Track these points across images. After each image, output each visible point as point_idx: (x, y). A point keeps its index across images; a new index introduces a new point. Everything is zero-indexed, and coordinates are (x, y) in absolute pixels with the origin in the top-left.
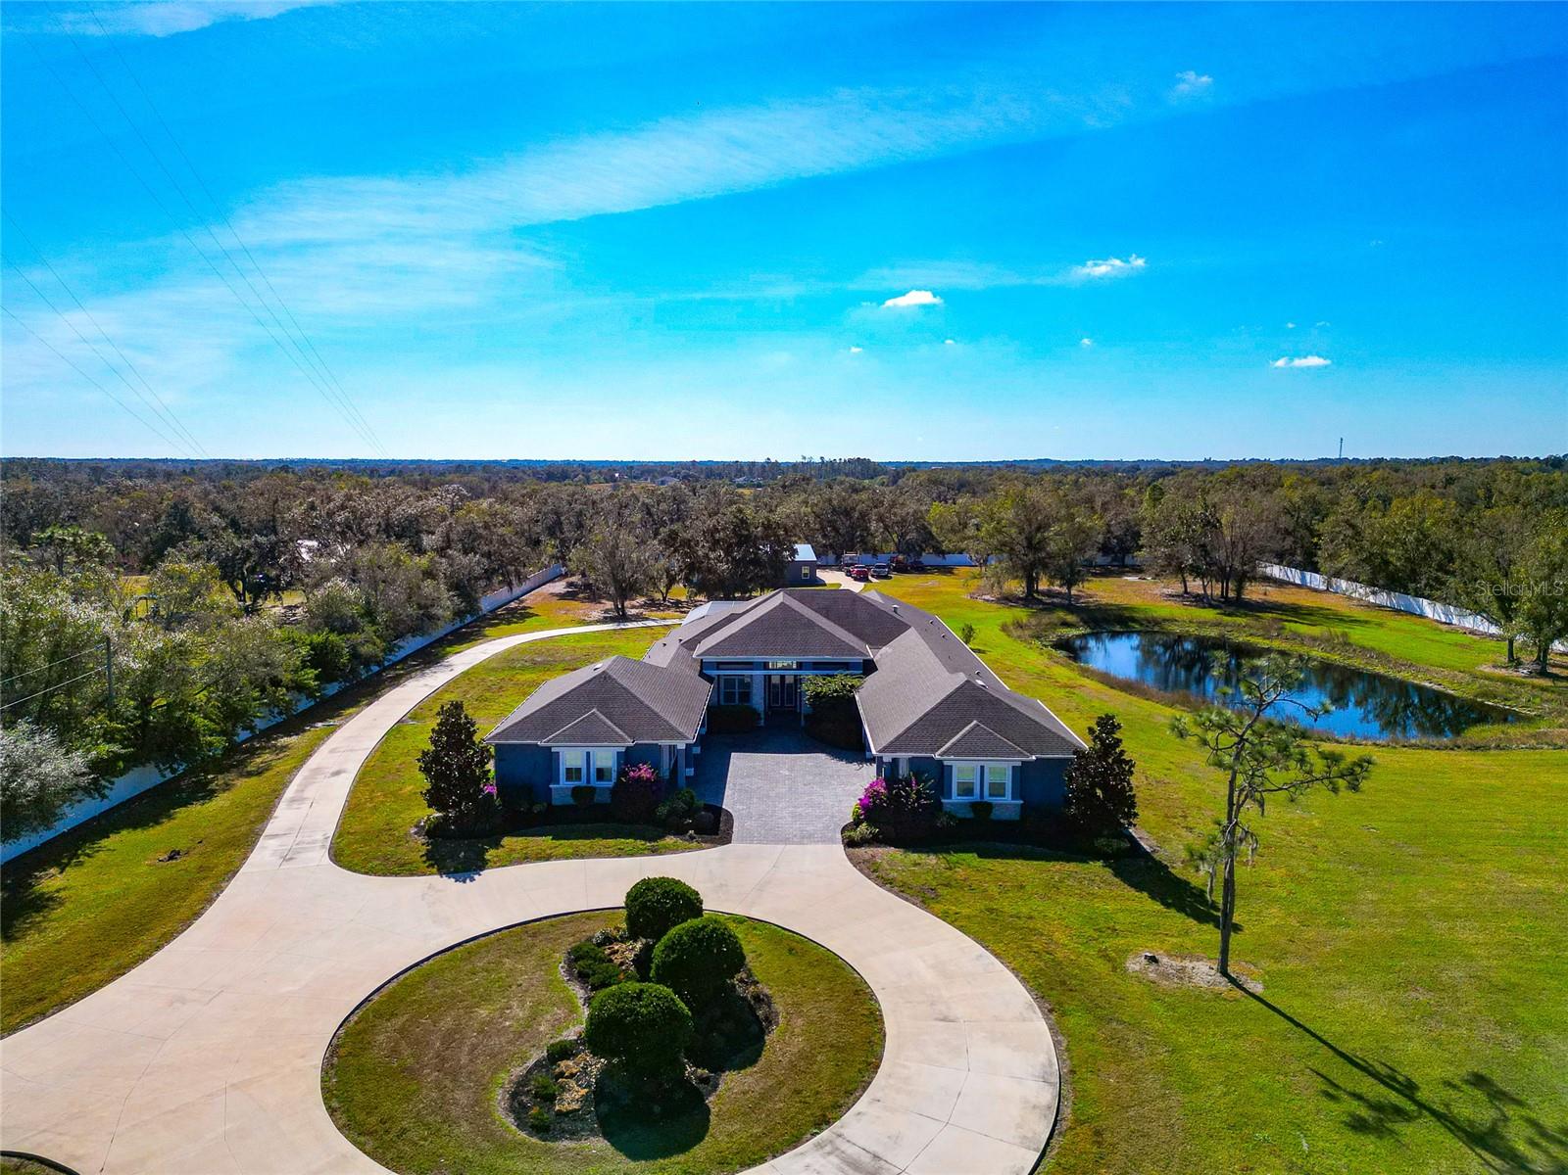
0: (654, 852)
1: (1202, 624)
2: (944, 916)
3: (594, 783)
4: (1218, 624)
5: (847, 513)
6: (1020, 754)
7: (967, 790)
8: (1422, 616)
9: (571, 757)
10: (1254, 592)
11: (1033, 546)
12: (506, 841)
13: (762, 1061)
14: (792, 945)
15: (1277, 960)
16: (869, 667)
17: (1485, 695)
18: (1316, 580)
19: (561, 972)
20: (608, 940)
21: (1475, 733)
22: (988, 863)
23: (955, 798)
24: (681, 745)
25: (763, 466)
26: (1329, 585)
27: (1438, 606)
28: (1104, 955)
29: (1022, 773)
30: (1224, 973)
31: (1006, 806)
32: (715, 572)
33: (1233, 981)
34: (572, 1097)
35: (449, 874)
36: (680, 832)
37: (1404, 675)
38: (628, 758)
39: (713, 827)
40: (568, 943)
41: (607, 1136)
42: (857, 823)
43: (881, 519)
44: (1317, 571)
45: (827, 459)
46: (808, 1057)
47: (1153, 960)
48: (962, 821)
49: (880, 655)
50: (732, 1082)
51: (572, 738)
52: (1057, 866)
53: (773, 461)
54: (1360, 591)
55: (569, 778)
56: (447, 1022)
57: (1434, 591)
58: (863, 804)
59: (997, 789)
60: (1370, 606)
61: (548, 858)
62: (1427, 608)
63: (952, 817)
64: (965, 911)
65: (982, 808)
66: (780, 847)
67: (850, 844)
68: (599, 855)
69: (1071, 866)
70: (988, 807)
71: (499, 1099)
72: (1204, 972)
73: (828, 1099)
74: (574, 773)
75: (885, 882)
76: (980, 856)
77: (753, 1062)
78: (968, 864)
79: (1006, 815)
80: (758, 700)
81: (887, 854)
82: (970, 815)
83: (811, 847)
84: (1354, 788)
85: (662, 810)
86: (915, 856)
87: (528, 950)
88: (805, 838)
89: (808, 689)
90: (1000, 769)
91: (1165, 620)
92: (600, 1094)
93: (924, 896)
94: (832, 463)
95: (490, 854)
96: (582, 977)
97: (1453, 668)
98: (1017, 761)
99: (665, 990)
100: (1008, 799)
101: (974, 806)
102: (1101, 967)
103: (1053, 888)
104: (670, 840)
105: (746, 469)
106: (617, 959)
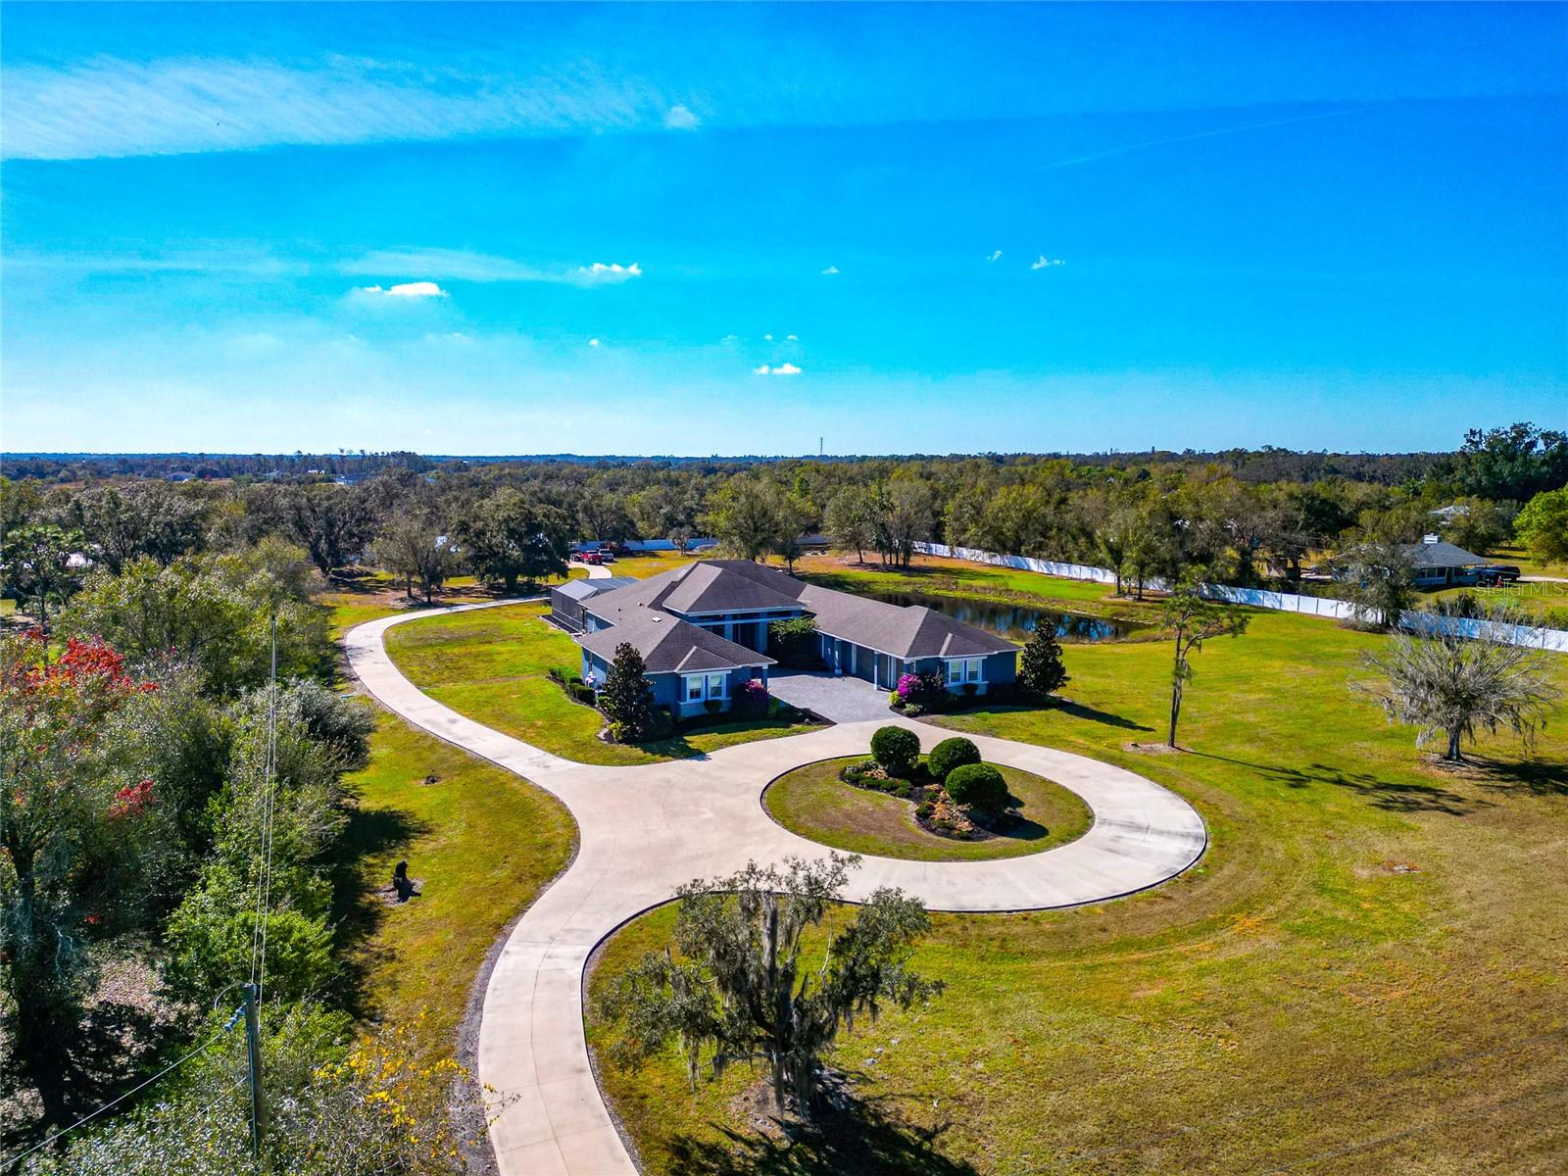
1: (897, 583)
4: (909, 583)
7: (958, 677)
8: (1029, 570)
10: (915, 561)
17: (1117, 614)
18: (942, 550)
21: (1134, 634)
23: (953, 683)
25: (291, 459)
26: (952, 553)
27: (1042, 563)
29: (986, 664)
31: (982, 685)
37: (1058, 607)
44: (944, 543)
45: (367, 453)
48: (958, 696)
53: (304, 453)
54: (984, 557)
55: (692, 696)
57: (1037, 551)
59: (973, 675)
60: (990, 565)
62: (1032, 563)
63: (952, 695)
70: (972, 687)
79: (980, 690)
82: (963, 693)
90: (973, 663)
94: (374, 457)
97: (1085, 600)
98: (982, 656)
100: (982, 681)
101: (964, 687)
105: (273, 464)
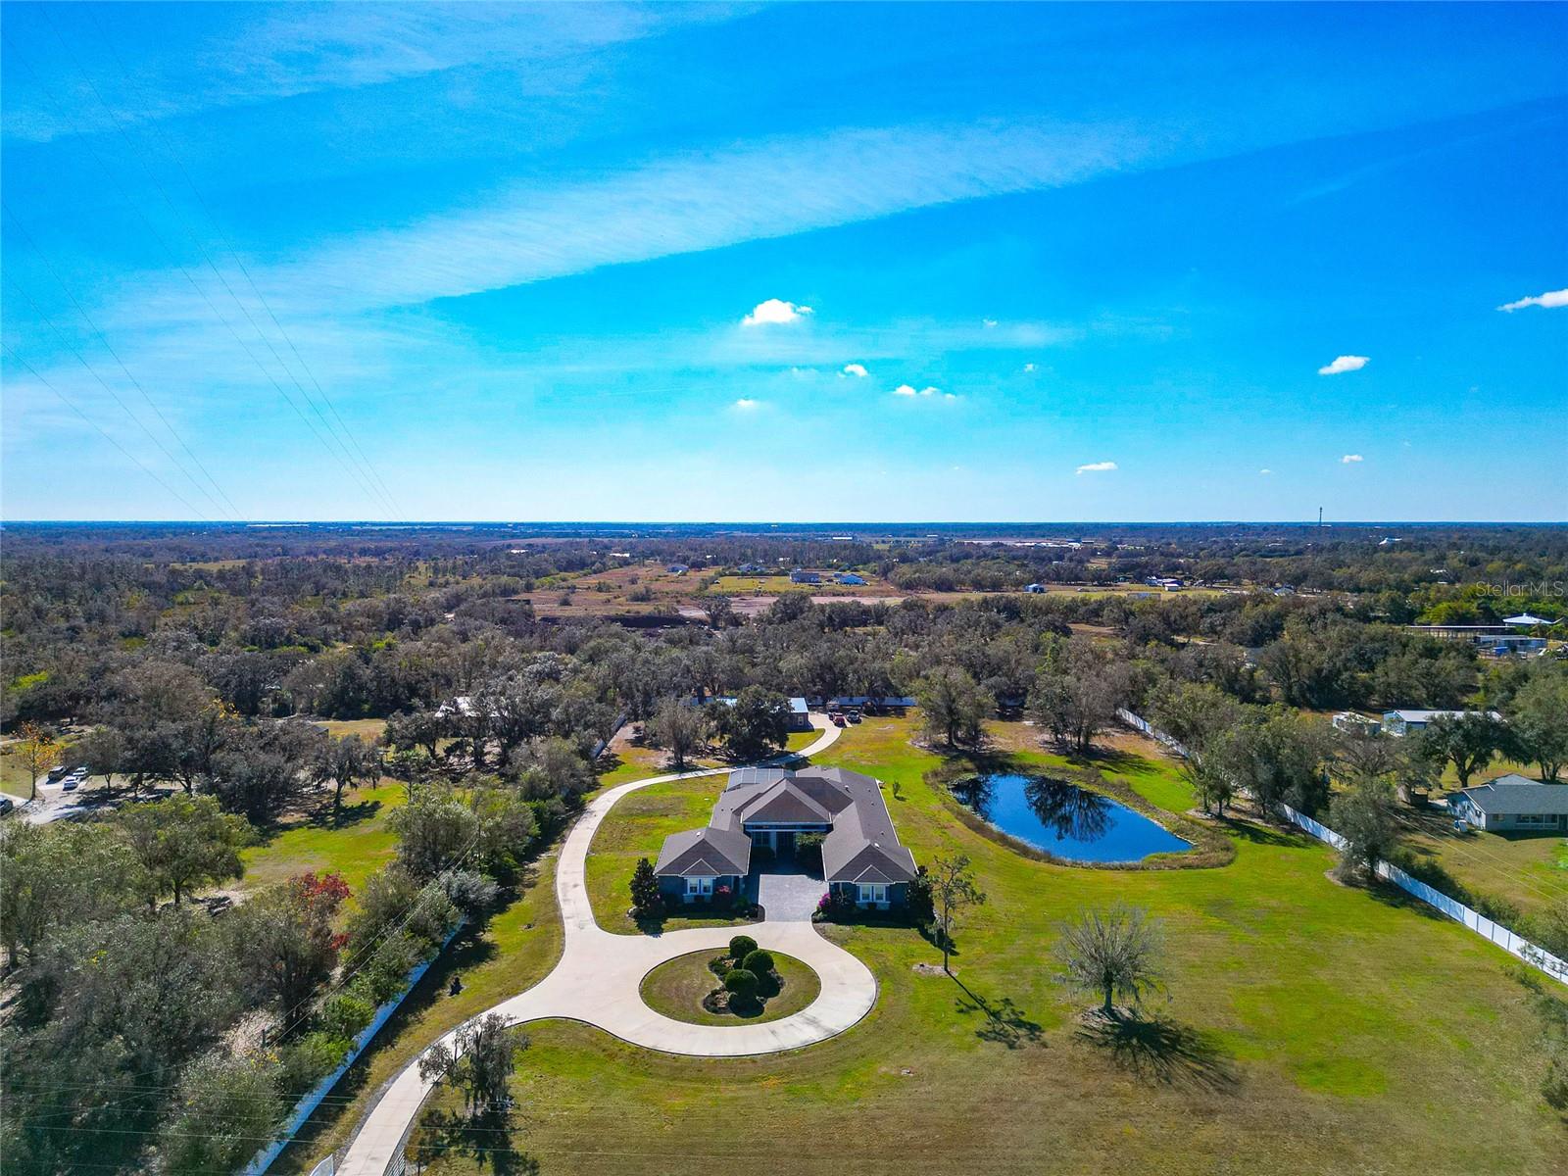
0: (733, 925)
2: (849, 951)
3: (703, 893)
5: (830, 668)
6: (889, 882)
7: (866, 897)
9: (692, 881)
11: (951, 711)
12: (669, 920)
13: (780, 995)
14: (790, 961)
15: (968, 965)
16: (830, 828)
17: (1178, 831)
19: (707, 969)
20: (722, 959)
22: (871, 929)
23: (861, 900)
24: (741, 876)
26: (1155, 733)
28: (906, 964)
29: (889, 889)
30: (946, 970)
31: (883, 904)
32: (741, 734)
33: (948, 973)
34: (723, 1004)
35: (651, 934)
36: (742, 916)
37: (1149, 815)
38: (718, 883)
39: (755, 914)
40: (708, 960)
41: (734, 1013)
42: (818, 912)
43: (855, 672)
46: (795, 995)
47: (922, 965)
48: (864, 911)
49: (837, 820)
50: (770, 1000)
51: (693, 873)
52: (897, 930)
54: (1173, 742)
55: (691, 891)
56: (674, 985)
58: (821, 904)
59: (879, 897)
60: (1171, 754)
61: (690, 928)
63: (859, 908)
64: (857, 948)
65: (872, 905)
66: (786, 923)
67: (815, 921)
68: (710, 927)
69: (904, 930)
70: (875, 904)
71: (700, 1005)
72: (939, 970)
73: (801, 1005)
74: (693, 889)
75: (828, 938)
76: (867, 926)
77: (776, 995)
78: (862, 930)
79: (882, 908)
80: (773, 845)
81: (830, 926)
82: (867, 908)
83: (798, 923)
84: (982, 903)
85: (734, 906)
86: (841, 927)
87: (694, 963)
88: (797, 919)
89: (798, 842)
90: (880, 887)
91: (1032, 766)
92: (730, 1004)
93: (842, 943)
95: (663, 926)
96: (716, 971)
97: (1174, 811)
98: (888, 884)
99: (749, 971)
100: (884, 901)
101: (869, 904)
102: (902, 968)
103: (894, 940)
104: (738, 920)
106: (727, 965)
